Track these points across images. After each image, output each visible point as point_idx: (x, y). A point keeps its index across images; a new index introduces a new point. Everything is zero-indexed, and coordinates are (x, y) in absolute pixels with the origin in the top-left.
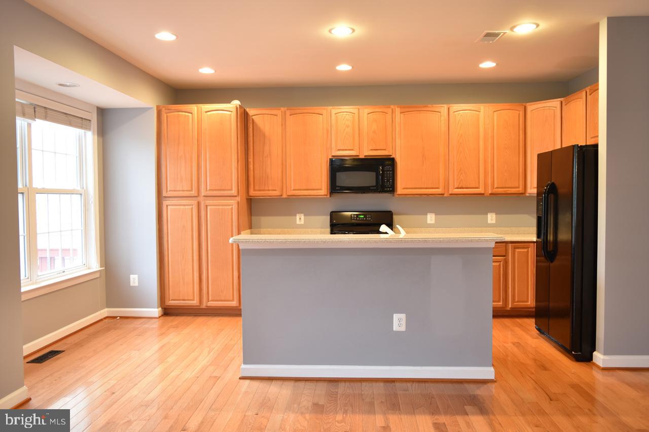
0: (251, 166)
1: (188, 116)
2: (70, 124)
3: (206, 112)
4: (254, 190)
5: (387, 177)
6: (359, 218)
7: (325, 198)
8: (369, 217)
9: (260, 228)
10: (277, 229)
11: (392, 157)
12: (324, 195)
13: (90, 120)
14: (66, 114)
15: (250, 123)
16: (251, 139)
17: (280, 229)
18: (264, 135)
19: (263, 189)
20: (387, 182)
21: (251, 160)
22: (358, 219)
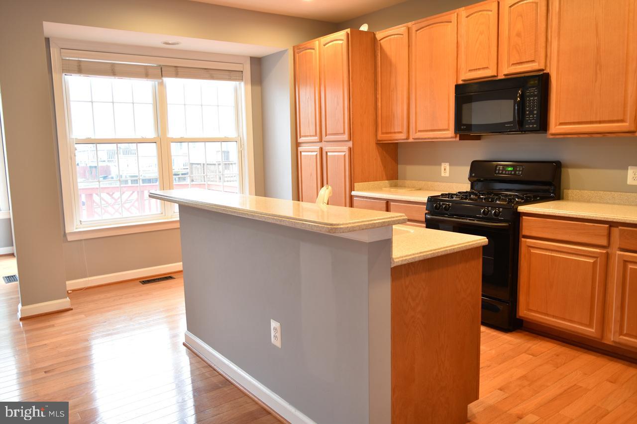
0: (379, 104)
1: (312, 52)
2: (212, 78)
3: (324, 45)
4: (383, 133)
5: (529, 106)
6: (506, 171)
7: (455, 141)
8: (519, 171)
9: (405, 179)
10: (421, 182)
11: (545, 72)
12: (452, 138)
13: (242, 71)
14: (205, 69)
15: (378, 50)
16: (379, 69)
17: (424, 182)
18: (391, 63)
19: (389, 131)
20: (529, 114)
21: (379, 96)
22: (504, 172)
